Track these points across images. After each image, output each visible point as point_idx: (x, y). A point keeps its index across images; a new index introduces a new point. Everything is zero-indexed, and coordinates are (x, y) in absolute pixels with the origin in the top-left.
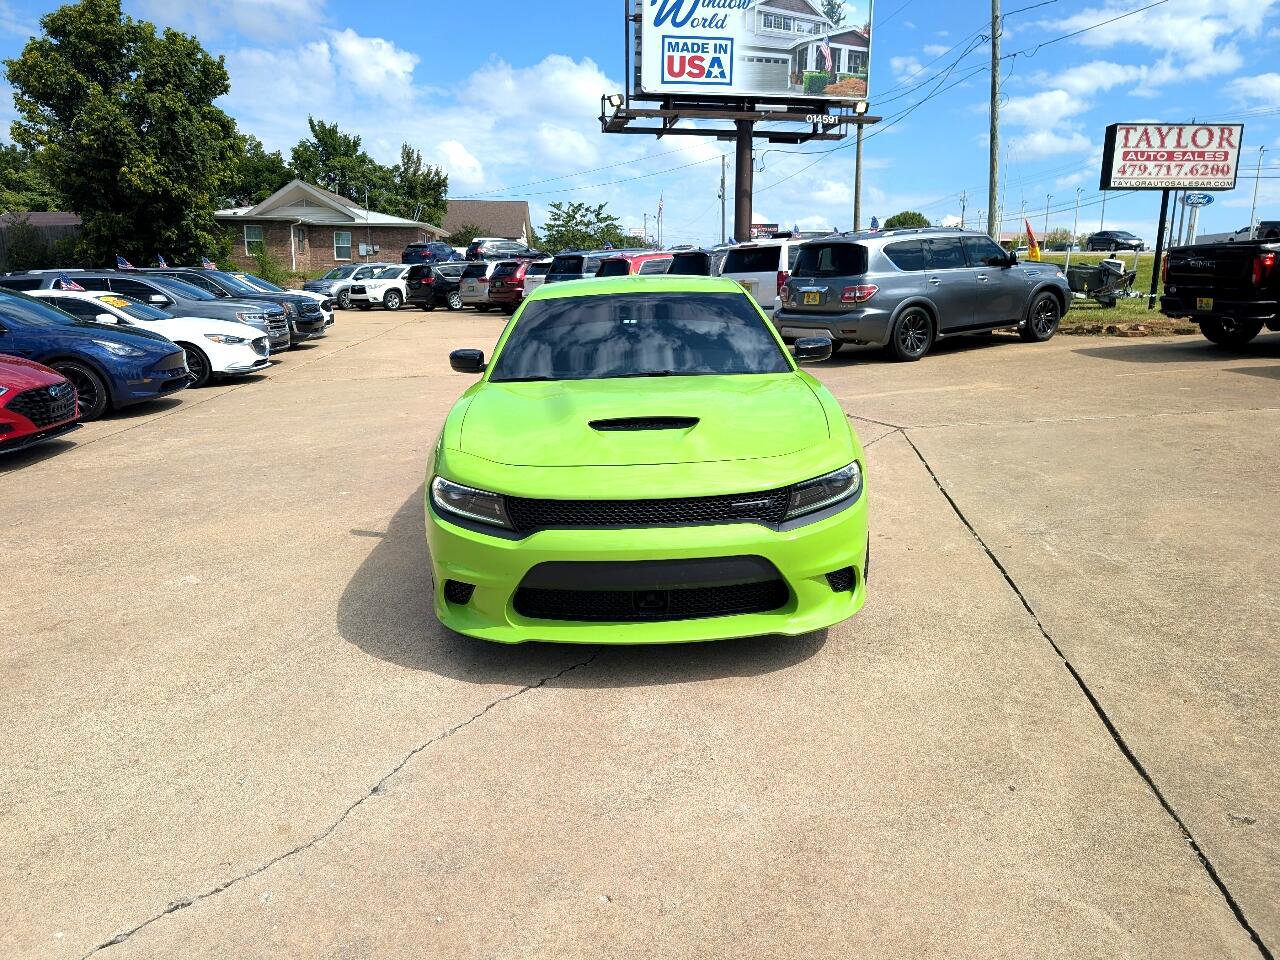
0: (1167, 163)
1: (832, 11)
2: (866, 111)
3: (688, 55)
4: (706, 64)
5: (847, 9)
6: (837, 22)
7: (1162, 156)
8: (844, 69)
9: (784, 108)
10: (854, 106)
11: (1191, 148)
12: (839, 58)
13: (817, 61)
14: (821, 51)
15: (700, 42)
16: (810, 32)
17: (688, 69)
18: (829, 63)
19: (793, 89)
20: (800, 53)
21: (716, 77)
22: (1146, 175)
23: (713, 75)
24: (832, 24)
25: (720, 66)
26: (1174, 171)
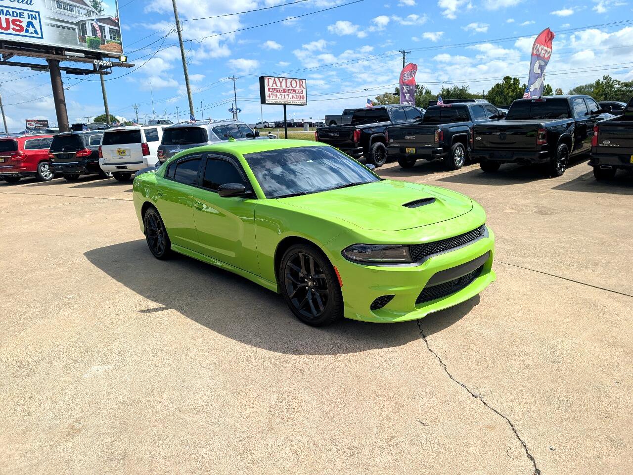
0: (283, 94)
1: (96, 5)
2: (126, 61)
3: (11, 18)
4: (24, 25)
5: (103, 5)
6: (100, 11)
7: (282, 91)
8: (108, 37)
9: (83, 55)
10: (119, 58)
11: (291, 88)
12: (104, 31)
13: (92, 31)
14: (93, 26)
15: (18, 11)
16: (86, 15)
17: (12, 26)
18: (99, 33)
19: (81, 45)
20: (82, 26)
21: (31, 33)
22: (277, 98)
23: (30, 32)
24: (97, 13)
25: (33, 27)
26: (287, 97)
